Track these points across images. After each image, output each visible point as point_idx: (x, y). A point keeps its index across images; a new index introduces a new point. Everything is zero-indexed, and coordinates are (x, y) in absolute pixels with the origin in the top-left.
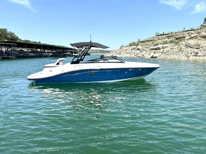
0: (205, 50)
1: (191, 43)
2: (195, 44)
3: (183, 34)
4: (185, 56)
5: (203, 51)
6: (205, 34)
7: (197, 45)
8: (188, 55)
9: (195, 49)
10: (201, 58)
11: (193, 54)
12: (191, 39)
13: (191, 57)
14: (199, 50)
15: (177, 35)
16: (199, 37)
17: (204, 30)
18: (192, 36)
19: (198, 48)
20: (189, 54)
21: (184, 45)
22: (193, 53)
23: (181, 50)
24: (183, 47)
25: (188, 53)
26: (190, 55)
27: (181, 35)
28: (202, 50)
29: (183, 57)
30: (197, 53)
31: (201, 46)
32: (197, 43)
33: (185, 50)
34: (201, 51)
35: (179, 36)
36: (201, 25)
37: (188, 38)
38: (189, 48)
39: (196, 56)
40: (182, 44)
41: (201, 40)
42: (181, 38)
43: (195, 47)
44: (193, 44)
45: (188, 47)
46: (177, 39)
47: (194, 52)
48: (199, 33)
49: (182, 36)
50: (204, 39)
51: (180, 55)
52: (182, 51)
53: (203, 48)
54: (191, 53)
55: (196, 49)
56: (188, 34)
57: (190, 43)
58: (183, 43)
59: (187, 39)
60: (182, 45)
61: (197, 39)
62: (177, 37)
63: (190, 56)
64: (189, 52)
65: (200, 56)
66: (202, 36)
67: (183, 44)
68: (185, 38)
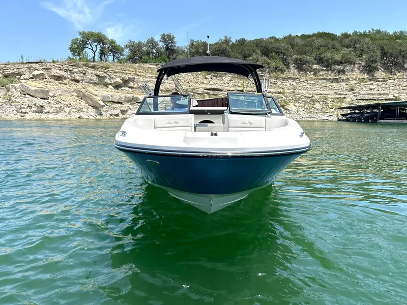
0: (58, 101)
1: (30, 87)
2: (37, 89)
3: (19, 68)
4: (16, 112)
5: (55, 103)
6: (58, 73)
7: (42, 91)
8: (23, 110)
9: (39, 98)
10: (51, 116)
11: (34, 108)
12: (33, 78)
13: (30, 114)
14: (46, 101)
15: (7, 69)
16: (47, 77)
17: (56, 65)
18: (36, 73)
19: (45, 97)
20: (24, 108)
21: (19, 90)
22: (33, 106)
23: (9, 100)
24: (16, 94)
25: (23, 106)
26: (28, 110)
27: (15, 70)
28: (52, 102)
29: (12, 115)
30: (42, 107)
31: (51, 94)
32: (42, 88)
33: (17, 100)
34: (49, 103)
35: (11, 71)
36: (69, 57)
37: (26, 76)
38: (27, 96)
39: (41, 112)
40: (15, 87)
41: (52, 83)
42: (13, 75)
43: (39, 96)
44: (34, 88)
45: (25, 95)
46: (6, 76)
47: (35, 104)
48: (47, 69)
49: (17, 71)
50: (57, 82)
51: (5, 111)
52: (13, 102)
53: (56, 98)
54: (29, 107)
55: (41, 99)
56: (29, 68)
57: (28, 88)
58: (17, 85)
59: (25, 78)
60: (14, 90)
61: (45, 80)
62: (7, 72)
63: (28, 113)
64: (25, 104)
65: (49, 113)
66: (54, 76)
67: (16, 89)
68: (21, 76)
